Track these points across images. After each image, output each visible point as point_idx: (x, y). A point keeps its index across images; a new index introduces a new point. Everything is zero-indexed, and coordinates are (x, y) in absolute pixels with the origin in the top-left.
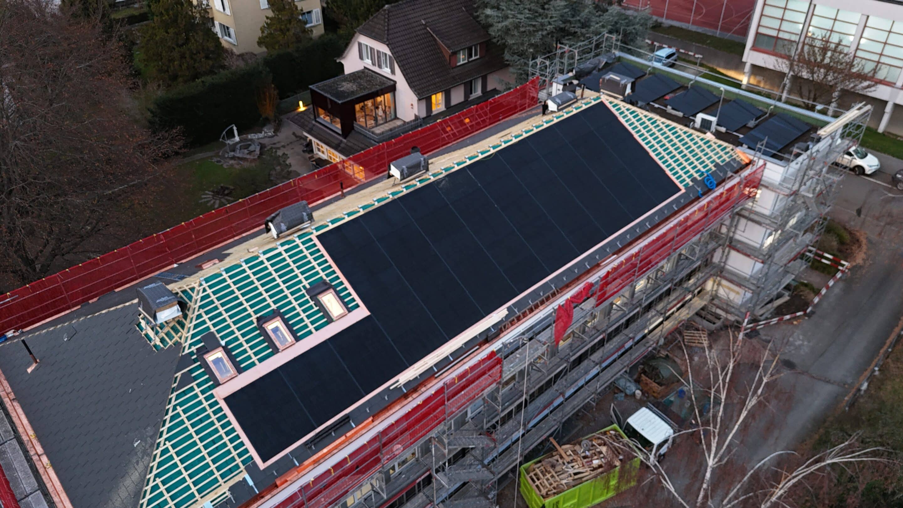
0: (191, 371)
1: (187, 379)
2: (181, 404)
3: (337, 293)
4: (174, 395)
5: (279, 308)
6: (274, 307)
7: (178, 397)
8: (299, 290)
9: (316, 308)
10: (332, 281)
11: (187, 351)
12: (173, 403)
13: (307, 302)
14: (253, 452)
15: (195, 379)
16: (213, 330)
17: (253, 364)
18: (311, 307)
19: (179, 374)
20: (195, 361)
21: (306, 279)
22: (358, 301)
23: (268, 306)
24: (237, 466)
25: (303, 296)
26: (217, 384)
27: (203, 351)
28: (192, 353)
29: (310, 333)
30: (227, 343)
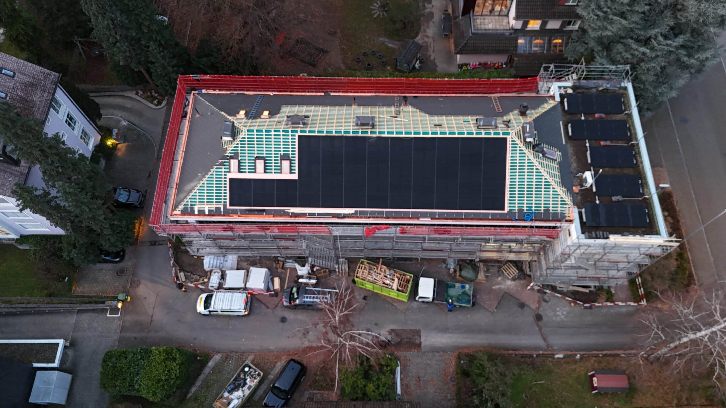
0: (225, 162)
1: (222, 164)
2: (216, 171)
3: (291, 163)
4: (215, 167)
5: (266, 157)
6: (265, 155)
7: (216, 168)
8: (278, 154)
9: (279, 165)
10: (292, 157)
11: (227, 154)
12: (214, 170)
13: (277, 160)
14: (228, 201)
15: (225, 165)
16: (240, 152)
17: (245, 172)
18: (277, 163)
19: (220, 161)
20: (228, 159)
21: (283, 151)
22: (297, 171)
23: (263, 154)
24: (221, 202)
25: (277, 157)
26: (230, 172)
27: (232, 158)
28: (228, 156)
29: (271, 172)
30: (241, 160)
